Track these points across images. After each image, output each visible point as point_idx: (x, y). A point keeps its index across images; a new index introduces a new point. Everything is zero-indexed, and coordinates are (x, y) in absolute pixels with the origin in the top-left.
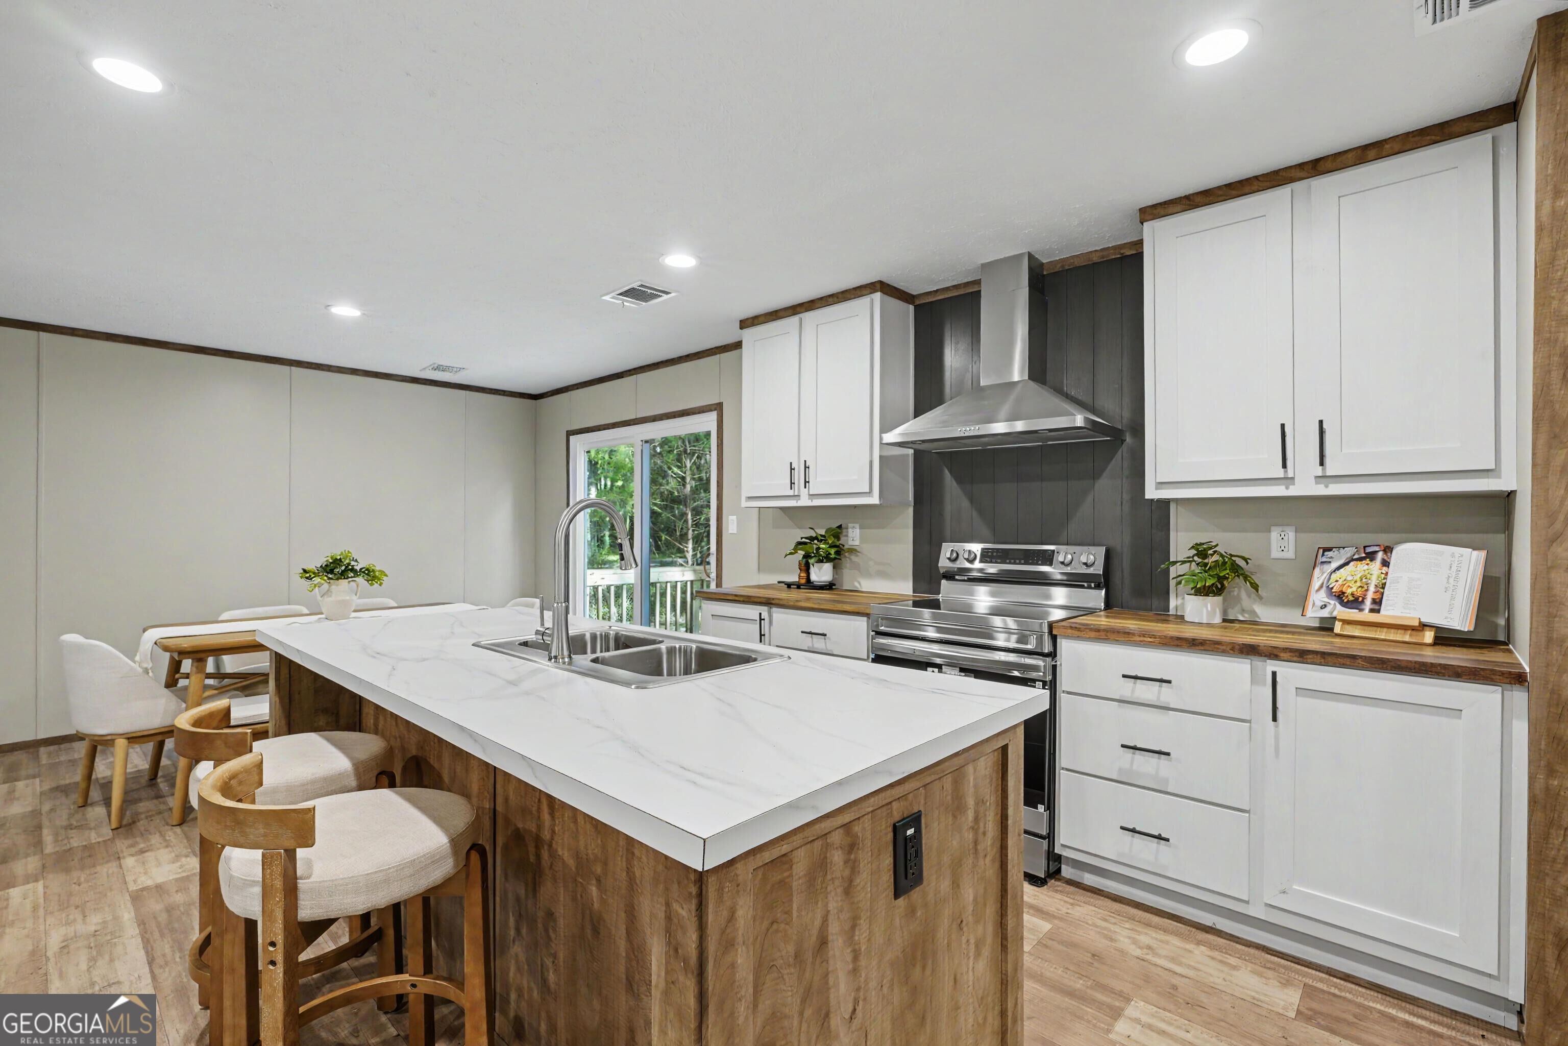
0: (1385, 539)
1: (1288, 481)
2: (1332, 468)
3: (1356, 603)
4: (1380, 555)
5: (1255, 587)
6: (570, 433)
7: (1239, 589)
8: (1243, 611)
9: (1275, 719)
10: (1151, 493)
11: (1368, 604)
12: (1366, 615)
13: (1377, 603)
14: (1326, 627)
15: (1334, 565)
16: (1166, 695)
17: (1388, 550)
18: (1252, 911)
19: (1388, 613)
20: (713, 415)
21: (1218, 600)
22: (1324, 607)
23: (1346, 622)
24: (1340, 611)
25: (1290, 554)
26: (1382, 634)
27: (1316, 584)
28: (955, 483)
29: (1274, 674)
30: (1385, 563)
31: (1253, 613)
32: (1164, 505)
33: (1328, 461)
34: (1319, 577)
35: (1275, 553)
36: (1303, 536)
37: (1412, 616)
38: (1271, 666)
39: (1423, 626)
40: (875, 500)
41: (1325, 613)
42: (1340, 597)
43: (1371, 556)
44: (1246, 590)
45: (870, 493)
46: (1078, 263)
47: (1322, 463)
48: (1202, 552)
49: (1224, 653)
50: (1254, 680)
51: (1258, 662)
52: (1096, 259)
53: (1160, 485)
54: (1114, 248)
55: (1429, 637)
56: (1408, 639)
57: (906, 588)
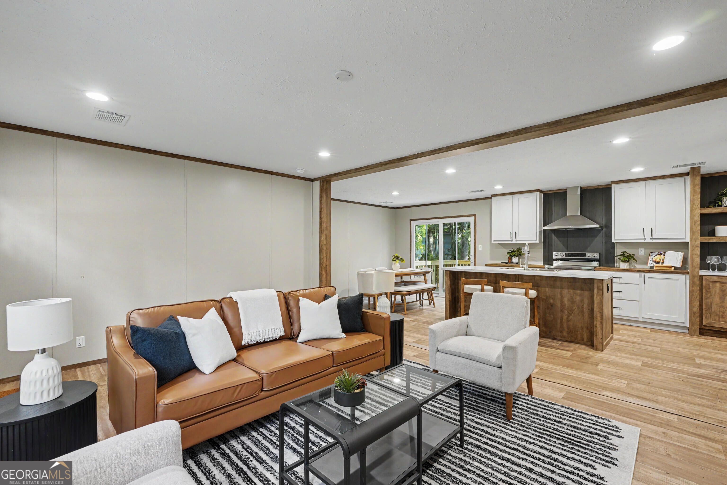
0: (664, 251)
1: (645, 239)
2: (654, 237)
3: (658, 263)
4: (663, 254)
5: (636, 261)
6: (411, 220)
7: (632, 261)
8: (632, 266)
9: (644, 283)
10: (613, 241)
11: (661, 263)
12: (660, 265)
13: (663, 263)
14: (652, 267)
15: (654, 256)
16: (621, 281)
17: (665, 253)
18: (639, 320)
19: (665, 264)
20: (473, 218)
21: (628, 263)
22: (652, 264)
23: (657, 267)
24: (655, 264)
25: (643, 254)
26: (664, 269)
27: (650, 260)
28: (556, 238)
29: (644, 275)
30: (664, 255)
31: (635, 266)
32: (614, 243)
33: (653, 236)
34: (650, 258)
35: (640, 254)
36: (646, 250)
37: (670, 265)
38: (643, 274)
39: (672, 266)
40: (538, 241)
41: (652, 265)
42: (655, 262)
43: (661, 254)
44: (634, 262)
45: (536, 240)
46: (591, 188)
47: (652, 236)
48: (624, 253)
49: (634, 272)
50: (640, 276)
51: (641, 273)
53: (616, 240)
54: (601, 185)
55: (673, 268)
56: (669, 269)
57: (541, 263)
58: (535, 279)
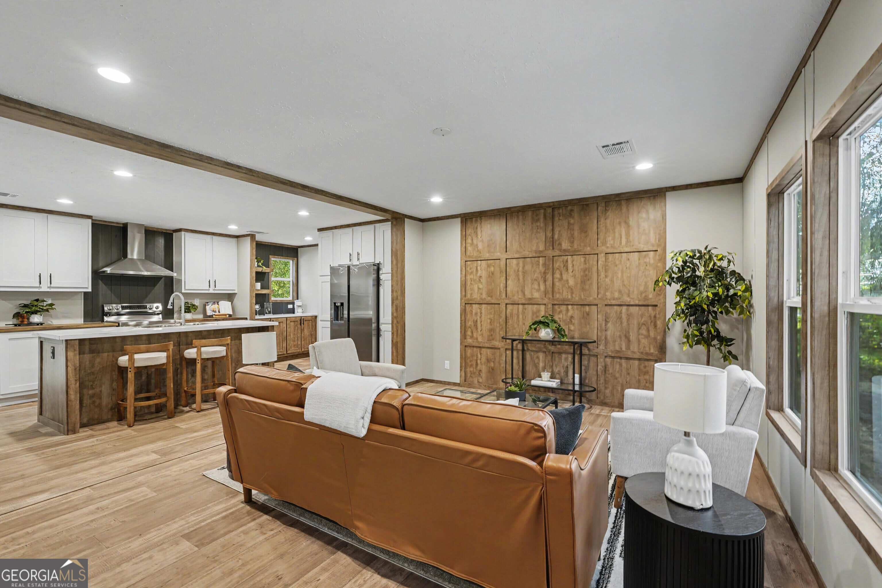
1: (209, 290)
4: (218, 303)
11: (217, 312)
15: (210, 305)
19: (221, 313)
22: (211, 313)
33: (216, 287)
34: (208, 308)
36: (204, 300)
39: (228, 314)
42: (213, 311)
43: (215, 304)
45: (88, 288)
52: (155, 230)
53: (186, 290)
55: (228, 316)
56: (225, 316)
57: (80, 321)
58: (202, 335)
